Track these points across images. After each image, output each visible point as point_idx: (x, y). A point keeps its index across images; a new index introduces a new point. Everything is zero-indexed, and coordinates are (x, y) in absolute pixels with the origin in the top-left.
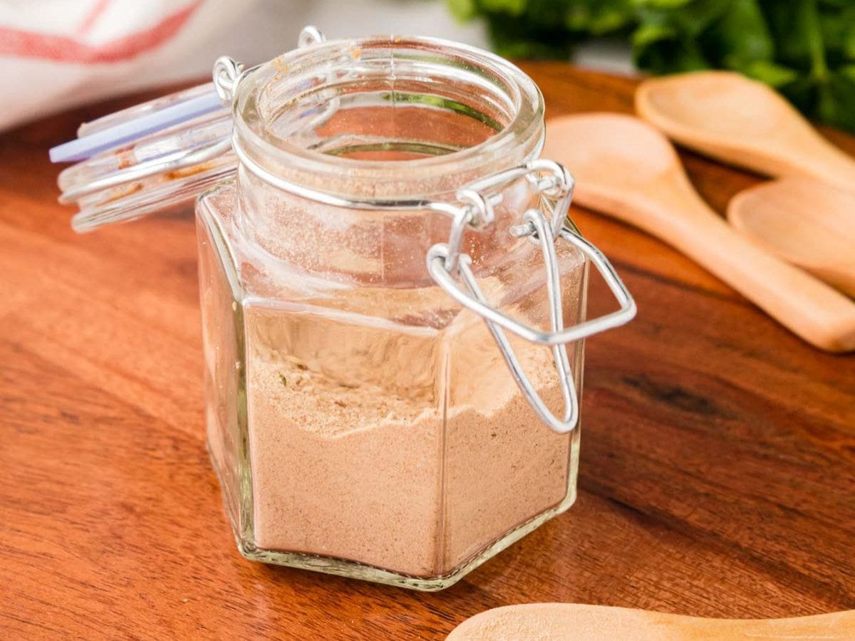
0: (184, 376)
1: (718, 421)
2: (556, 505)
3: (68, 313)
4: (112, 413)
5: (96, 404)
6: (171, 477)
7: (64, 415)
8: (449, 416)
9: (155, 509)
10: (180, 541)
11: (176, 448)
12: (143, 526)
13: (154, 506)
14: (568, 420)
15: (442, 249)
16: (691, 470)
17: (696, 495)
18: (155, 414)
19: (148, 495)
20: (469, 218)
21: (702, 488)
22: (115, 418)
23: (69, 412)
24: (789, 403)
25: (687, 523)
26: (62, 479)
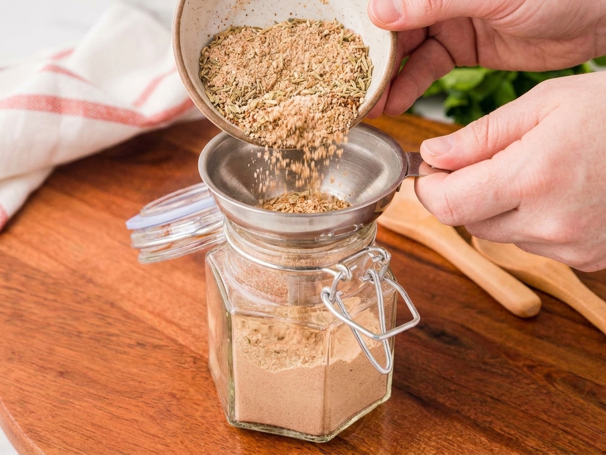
0: (198, 322)
1: (463, 350)
2: (381, 399)
3: (137, 284)
4: (162, 343)
5: (154, 338)
6: (193, 378)
7: (139, 344)
8: (330, 363)
9: (186, 396)
10: (199, 414)
11: (195, 363)
12: (180, 405)
13: (186, 394)
14: (387, 368)
15: (327, 289)
16: (448, 377)
17: (450, 391)
18: (183, 343)
19: (182, 389)
20: (341, 277)
21: (453, 387)
22: (163, 346)
23: (140, 342)
24: (498, 340)
25: (445, 406)
26: (139, 379)
